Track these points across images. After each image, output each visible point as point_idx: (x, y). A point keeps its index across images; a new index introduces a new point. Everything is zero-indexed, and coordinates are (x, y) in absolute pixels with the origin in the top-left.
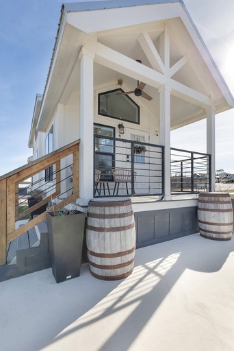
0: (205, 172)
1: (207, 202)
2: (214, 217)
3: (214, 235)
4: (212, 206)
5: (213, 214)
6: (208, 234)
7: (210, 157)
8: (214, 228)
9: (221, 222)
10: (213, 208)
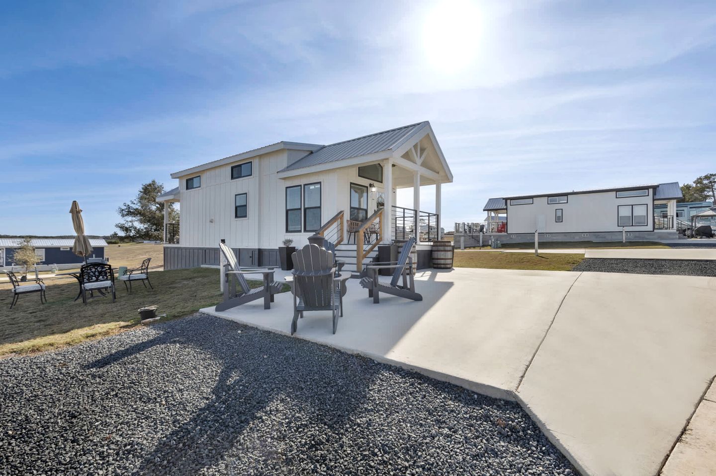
0: (435, 223)
1: (440, 246)
2: (443, 255)
3: (442, 266)
4: (442, 248)
5: (442, 253)
6: (439, 266)
7: (438, 216)
8: (442, 262)
9: (446, 258)
10: (442, 249)
